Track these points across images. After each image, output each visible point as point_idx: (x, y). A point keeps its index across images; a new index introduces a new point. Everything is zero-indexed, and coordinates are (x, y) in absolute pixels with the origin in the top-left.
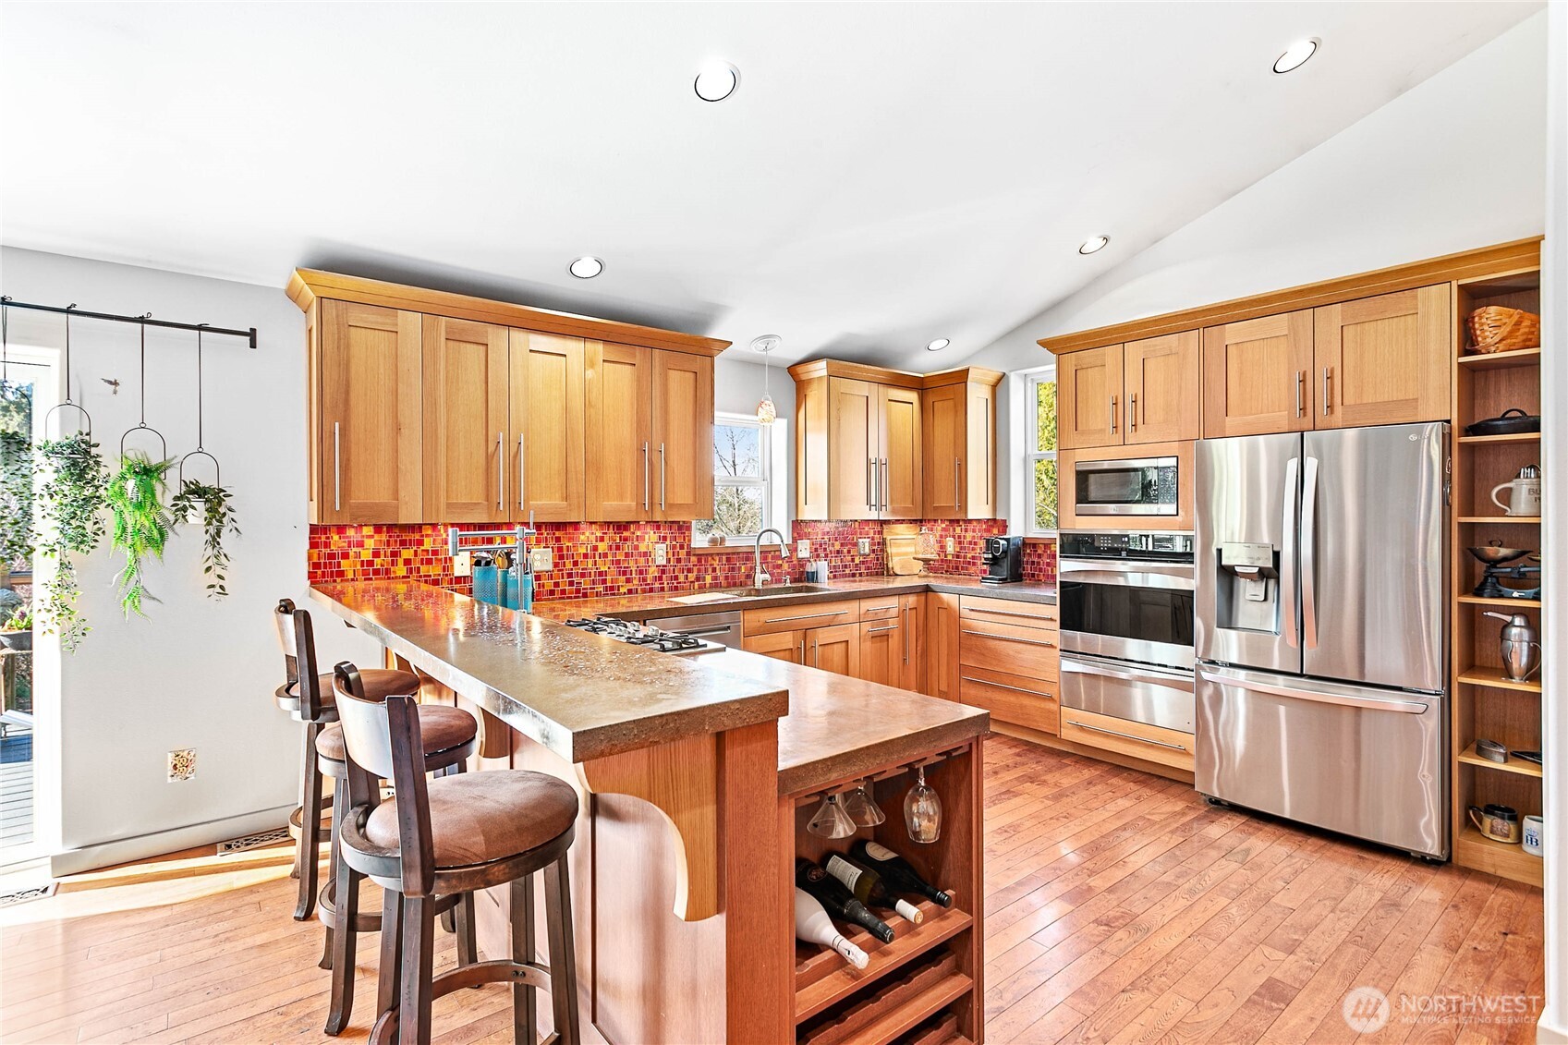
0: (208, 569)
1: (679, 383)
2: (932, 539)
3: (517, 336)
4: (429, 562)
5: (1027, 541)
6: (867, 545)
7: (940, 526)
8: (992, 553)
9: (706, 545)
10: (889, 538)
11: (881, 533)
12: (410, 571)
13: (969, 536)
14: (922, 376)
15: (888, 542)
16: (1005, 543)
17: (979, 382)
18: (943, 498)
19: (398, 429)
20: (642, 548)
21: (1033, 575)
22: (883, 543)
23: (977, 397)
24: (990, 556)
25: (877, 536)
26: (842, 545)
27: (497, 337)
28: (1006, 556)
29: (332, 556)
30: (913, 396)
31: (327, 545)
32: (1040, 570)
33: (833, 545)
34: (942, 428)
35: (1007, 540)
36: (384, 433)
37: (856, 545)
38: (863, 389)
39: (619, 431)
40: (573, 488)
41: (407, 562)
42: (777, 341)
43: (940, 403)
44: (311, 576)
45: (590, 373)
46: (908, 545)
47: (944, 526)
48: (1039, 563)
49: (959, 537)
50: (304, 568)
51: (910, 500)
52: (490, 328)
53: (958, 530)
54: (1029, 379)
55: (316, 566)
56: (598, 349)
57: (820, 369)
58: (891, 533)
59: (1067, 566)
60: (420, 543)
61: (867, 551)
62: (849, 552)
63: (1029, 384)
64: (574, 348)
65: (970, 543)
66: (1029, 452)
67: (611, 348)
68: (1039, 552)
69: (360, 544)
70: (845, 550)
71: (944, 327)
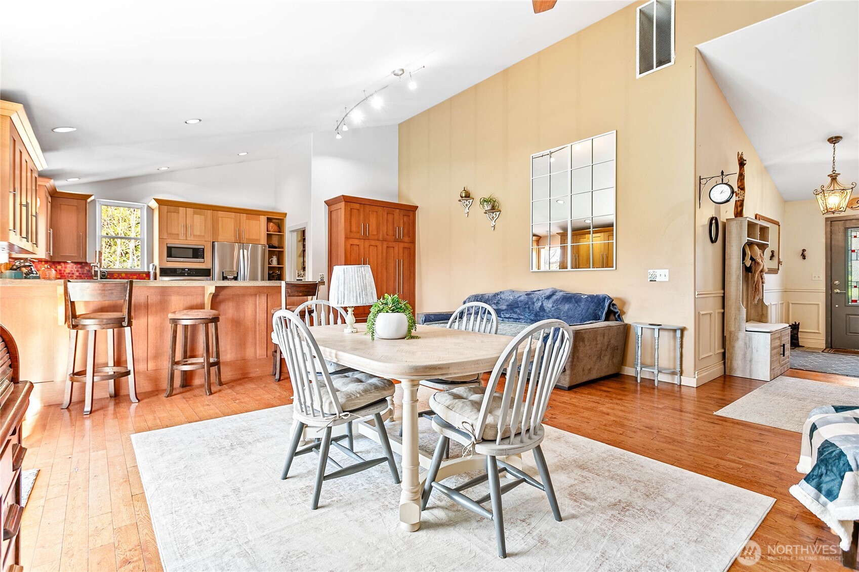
14: (58, 191)
18: (68, 251)
43: (66, 206)
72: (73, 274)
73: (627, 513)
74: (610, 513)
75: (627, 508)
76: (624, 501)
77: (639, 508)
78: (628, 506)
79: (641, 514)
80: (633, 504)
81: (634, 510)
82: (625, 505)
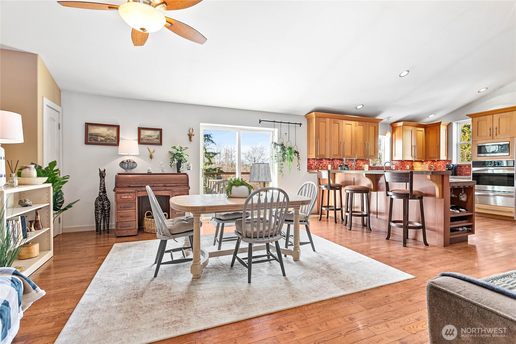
0: (298, 166)
1: (372, 129)
2: (427, 166)
3: (344, 121)
4: (324, 166)
5: (458, 165)
6: (408, 167)
7: (429, 162)
8: (448, 168)
9: (372, 165)
10: (414, 165)
11: (412, 164)
12: (322, 168)
13: (439, 165)
14: (426, 124)
15: (414, 166)
16: (452, 165)
17: (444, 125)
18: (432, 154)
19: (326, 140)
20: (360, 166)
21: (460, 174)
22: (413, 167)
23: (443, 129)
24: (448, 169)
25: (411, 165)
26: (402, 167)
27: (340, 121)
28: (453, 169)
29: (310, 165)
30: (423, 129)
31: (310, 163)
32: (463, 173)
33: (400, 167)
34: (432, 137)
35: (453, 165)
36: (324, 141)
37: (406, 167)
38: (411, 128)
39: (360, 140)
40: (353, 152)
41: (321, 166)
42: (391, 118)
43: (431, 131)
44: (308, 168)
45: (356, 128)
46: (419, 167)
47: (430, 162)
48: (462, 171)
49: (435, 165)
50: (306, 167)
51: (422, 155)
52: (340, 120)
53: (435, 163)
54: (458, 124)
55: (308, 166)
56: (357, 122)
57: (401, 124)
58: (414, 164)
59: (474, 169)
60: (323, 163)
61: (408, 168)
62: (404, 169)
63: (458, 125)
64: (353, 123)
65: (439, 166)
66: (458, 142)
67: (360, 122)
68: (462, 168)
69: (314, 163)
70: (403, 168)
71: (434, 112)
72: (441, 167)
73: (134, 294)
74: (141, 290)
75: (136, 296)
76: (141, 298)
77: (131, 299)
78: (137, 297)
79: (128, 297)
80: (135, 299)
81: (132, 297)
82: (138, 296)
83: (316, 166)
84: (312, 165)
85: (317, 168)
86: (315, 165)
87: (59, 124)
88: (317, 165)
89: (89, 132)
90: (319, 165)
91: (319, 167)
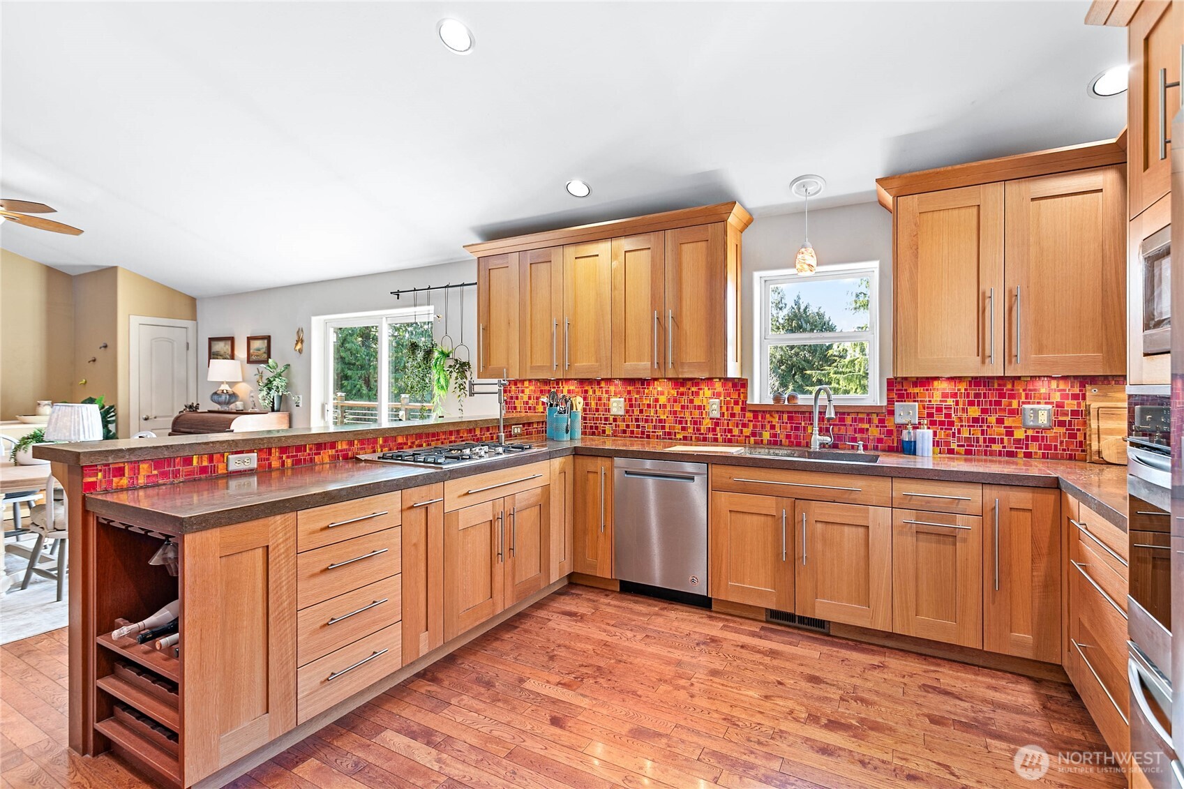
1: (692, 253)
3: (569, 250)
20: (697, 402)
40: (603, 354)
45: (614, 264)
52: (553, 250)
56: (622, 244)
64: (604, 248)
67: (631, 240)
83: (527, 403)
84: (517, 398)
85: (530, 408)
86: (526, 399)
87: (188, 344)
88: (530, 398)
89: (212, 351)
90: (538, 398)
91: (537, 404)
